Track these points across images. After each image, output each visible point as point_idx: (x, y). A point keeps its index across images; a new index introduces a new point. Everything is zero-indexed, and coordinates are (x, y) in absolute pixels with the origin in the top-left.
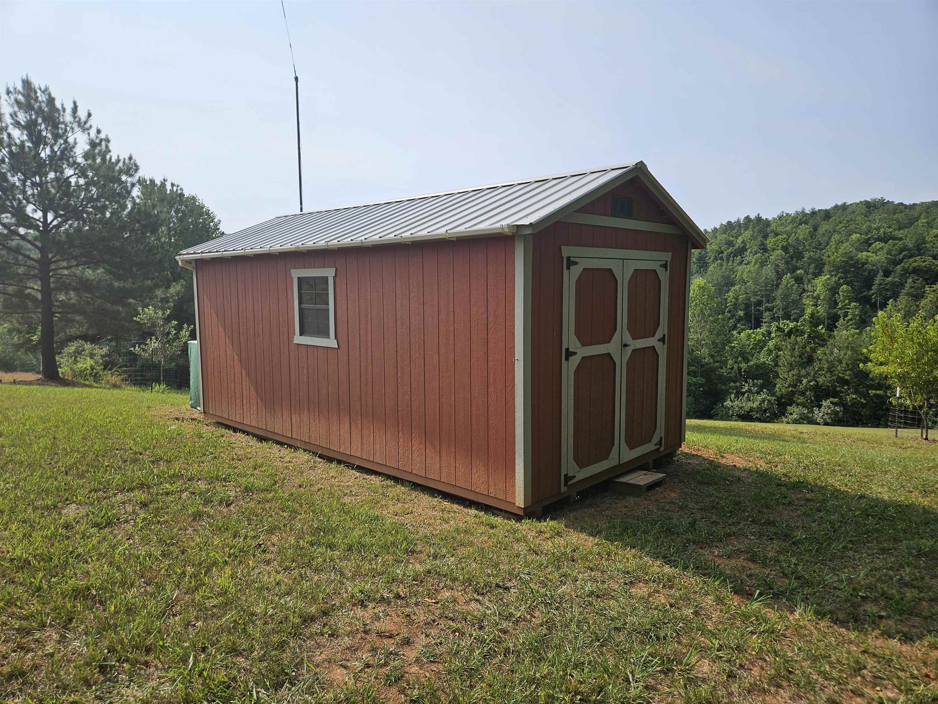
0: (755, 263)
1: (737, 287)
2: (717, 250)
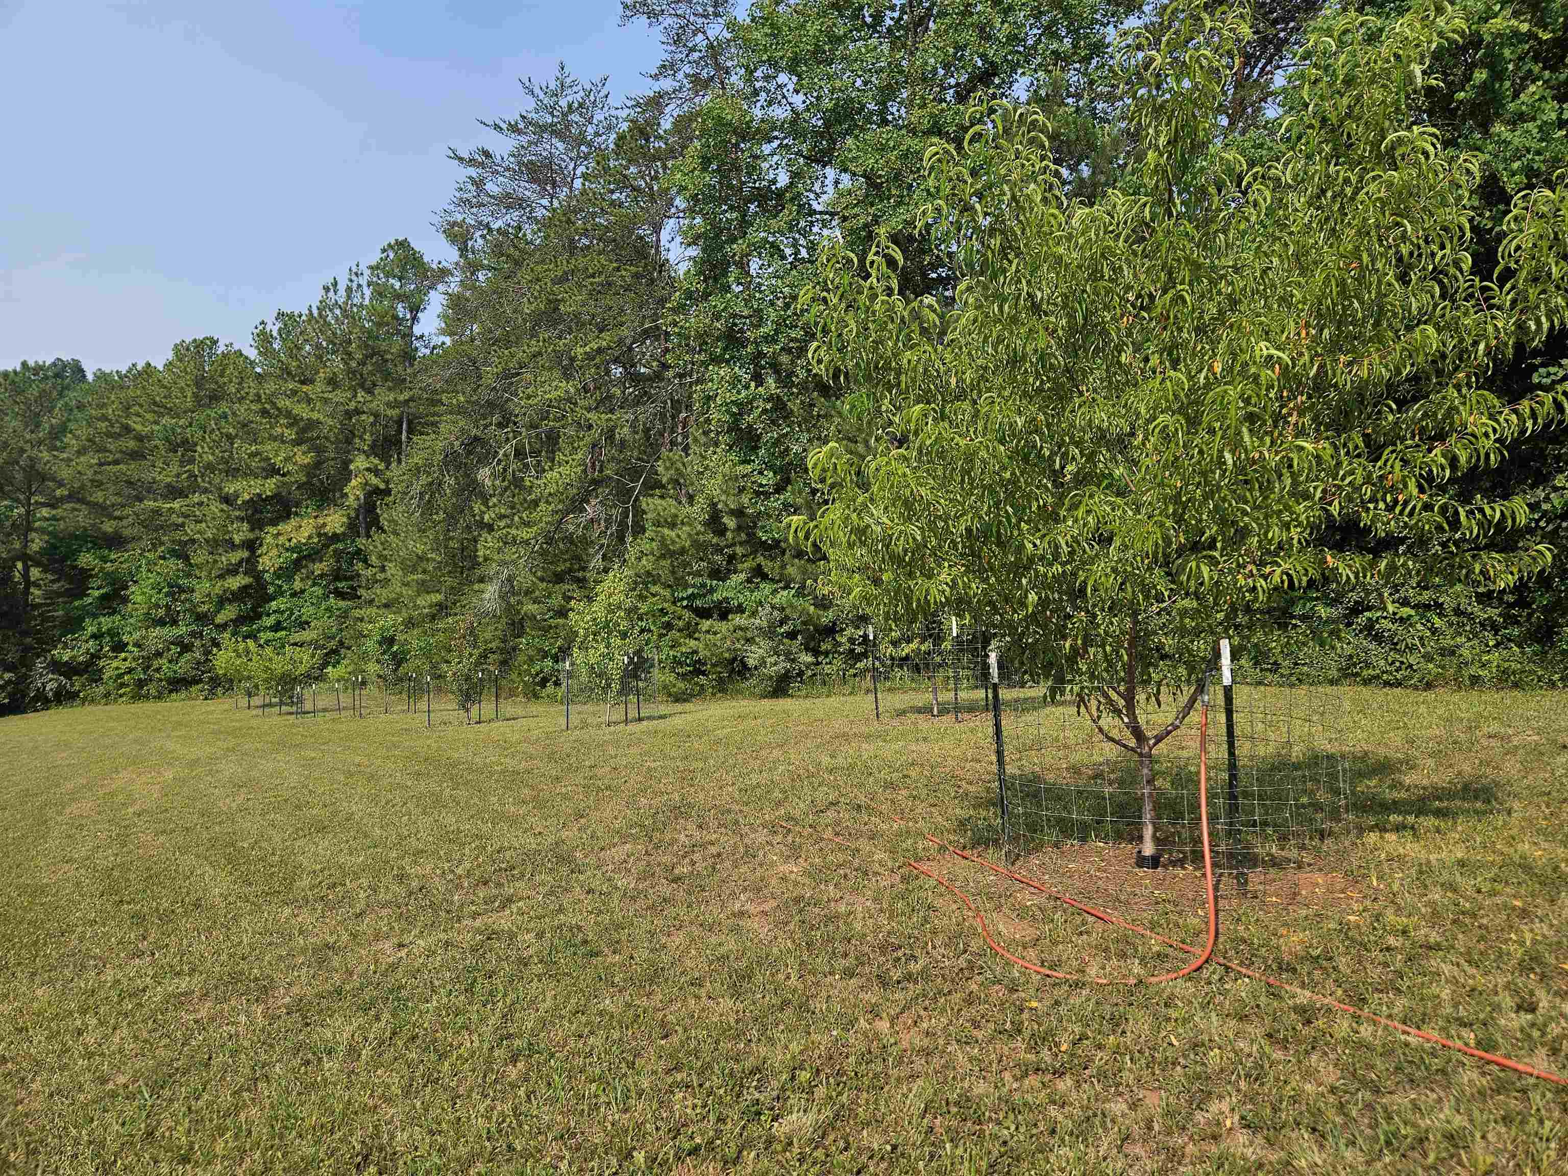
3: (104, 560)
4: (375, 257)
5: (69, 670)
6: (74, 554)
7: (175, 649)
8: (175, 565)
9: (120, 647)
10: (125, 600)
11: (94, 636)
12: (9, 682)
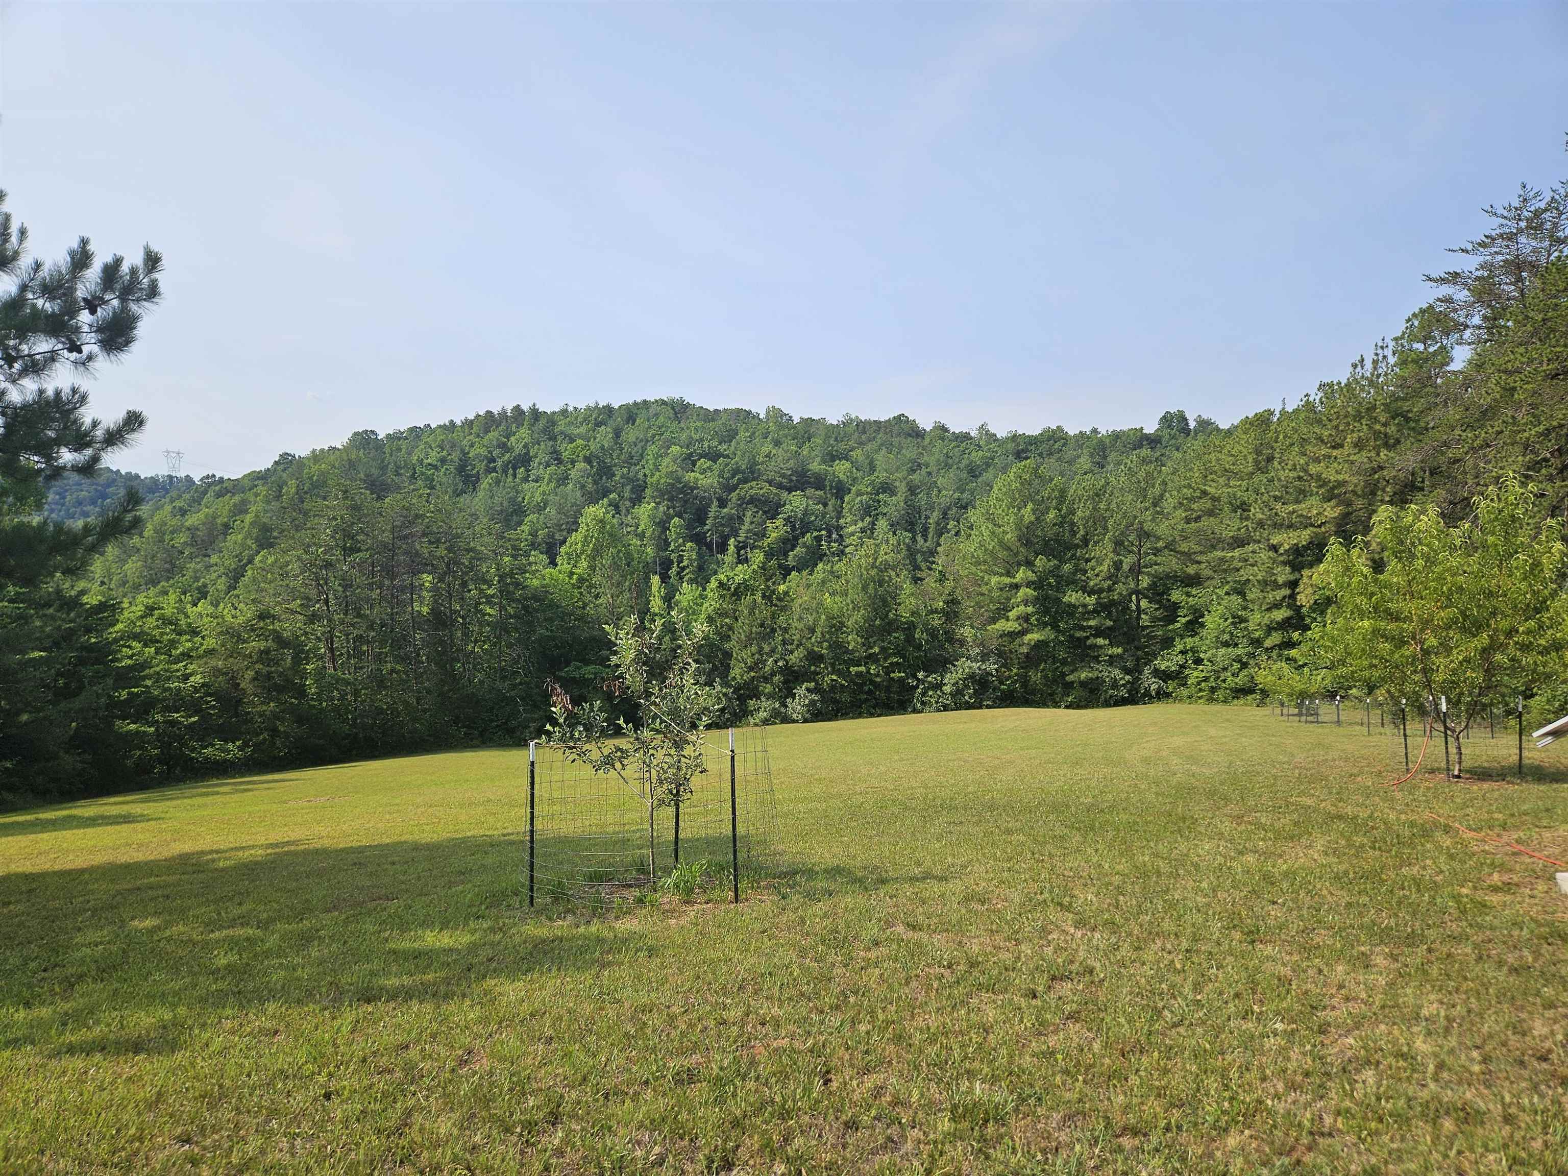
0: (550, 481)
1: (533, 517)
2: (486, 457)
3: (1188, 595)
4: (1399, 328)
5: (1165, 676)
6: (1167, 591)
7: (1237, 666)
8: (1236, 600)
9: (1198, 661)
10: (1202, 625)
11: (1183, 652)
12: (1128, 682)
